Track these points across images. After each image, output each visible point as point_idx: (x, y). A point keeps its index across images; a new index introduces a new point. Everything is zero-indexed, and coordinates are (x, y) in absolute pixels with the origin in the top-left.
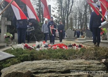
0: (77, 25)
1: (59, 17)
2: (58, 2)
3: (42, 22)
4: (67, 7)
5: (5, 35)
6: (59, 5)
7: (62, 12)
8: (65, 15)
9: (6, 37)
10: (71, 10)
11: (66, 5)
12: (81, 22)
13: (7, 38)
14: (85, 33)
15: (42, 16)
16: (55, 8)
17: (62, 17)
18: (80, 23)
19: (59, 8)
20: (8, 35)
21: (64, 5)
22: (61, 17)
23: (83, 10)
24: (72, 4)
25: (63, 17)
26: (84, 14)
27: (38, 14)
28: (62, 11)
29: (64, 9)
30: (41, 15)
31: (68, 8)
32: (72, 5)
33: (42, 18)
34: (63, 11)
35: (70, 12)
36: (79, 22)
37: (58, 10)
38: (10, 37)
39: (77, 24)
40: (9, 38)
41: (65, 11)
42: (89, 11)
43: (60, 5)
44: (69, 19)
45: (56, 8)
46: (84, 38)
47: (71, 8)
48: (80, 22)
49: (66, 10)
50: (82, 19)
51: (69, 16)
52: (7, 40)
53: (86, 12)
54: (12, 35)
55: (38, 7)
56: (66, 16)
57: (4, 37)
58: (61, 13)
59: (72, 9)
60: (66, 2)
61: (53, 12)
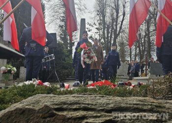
0: (132, 56)
1: (100, 40)
2: (98, 15)
3: (69, 48)
4: (115, 23)
5: (3, 68)
6: (100, 20)
7: (106, 32)
8: (111, 37)
9: (5, 73)
10: (121, 28)
11: (113, 19)
12: (140, 49)
13: (7, 75)
14: (149, 68)
15: (69, 39)
16: (92, 24)
17: (104, 40)
18: (138, 51)
19: (100, 24)
20: (9, 68)
21: (108, 19)
22: (102, 40)
23: (144, 29)
24: (123, 18)
25: (107, 41)
26: (144, 34)
27: (62, 35)
28: (106, 29)
29: (108, 26)
30: (69, 37)
31: (116, 25)
32: (123, 20)
33: (69, 41)
34: (108, 31)
35: (120, 32)
36: (136, 49)
37: (97, 27)
38: (12, 72)
39: (133, 53)
40: (10, 74)
41: (110, 30)
42: (154, 30)
43: (101, 18)
44: (117, 44)
45: (94, 24)
46: (147, 77)
47: (122, 24)
48: (138, 49)
49: (113, 28)
50: (142, 43)
51: (118, 39)
52: (6, 78)
53: (149, 33)
54: (15, 69)
55: (63, 24)
56: (112, 39)
57: (2, 72)
58: (104, 33)
59: (123, 27)
60: (112, 15)
61: (89, 31)
